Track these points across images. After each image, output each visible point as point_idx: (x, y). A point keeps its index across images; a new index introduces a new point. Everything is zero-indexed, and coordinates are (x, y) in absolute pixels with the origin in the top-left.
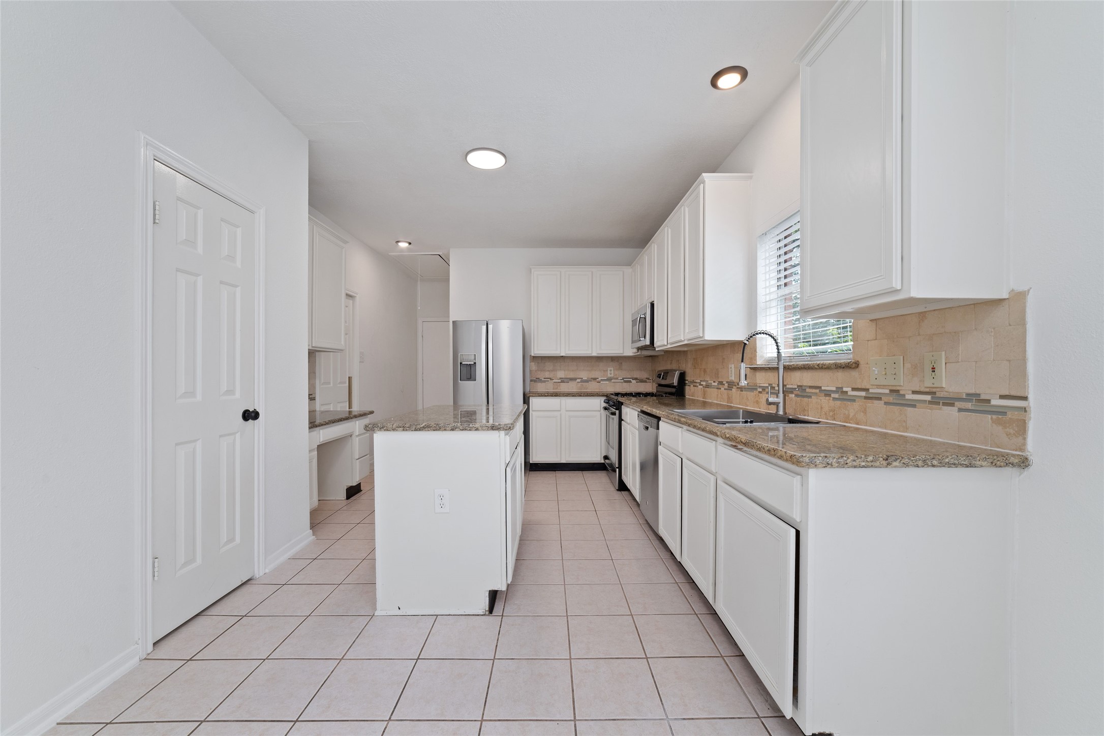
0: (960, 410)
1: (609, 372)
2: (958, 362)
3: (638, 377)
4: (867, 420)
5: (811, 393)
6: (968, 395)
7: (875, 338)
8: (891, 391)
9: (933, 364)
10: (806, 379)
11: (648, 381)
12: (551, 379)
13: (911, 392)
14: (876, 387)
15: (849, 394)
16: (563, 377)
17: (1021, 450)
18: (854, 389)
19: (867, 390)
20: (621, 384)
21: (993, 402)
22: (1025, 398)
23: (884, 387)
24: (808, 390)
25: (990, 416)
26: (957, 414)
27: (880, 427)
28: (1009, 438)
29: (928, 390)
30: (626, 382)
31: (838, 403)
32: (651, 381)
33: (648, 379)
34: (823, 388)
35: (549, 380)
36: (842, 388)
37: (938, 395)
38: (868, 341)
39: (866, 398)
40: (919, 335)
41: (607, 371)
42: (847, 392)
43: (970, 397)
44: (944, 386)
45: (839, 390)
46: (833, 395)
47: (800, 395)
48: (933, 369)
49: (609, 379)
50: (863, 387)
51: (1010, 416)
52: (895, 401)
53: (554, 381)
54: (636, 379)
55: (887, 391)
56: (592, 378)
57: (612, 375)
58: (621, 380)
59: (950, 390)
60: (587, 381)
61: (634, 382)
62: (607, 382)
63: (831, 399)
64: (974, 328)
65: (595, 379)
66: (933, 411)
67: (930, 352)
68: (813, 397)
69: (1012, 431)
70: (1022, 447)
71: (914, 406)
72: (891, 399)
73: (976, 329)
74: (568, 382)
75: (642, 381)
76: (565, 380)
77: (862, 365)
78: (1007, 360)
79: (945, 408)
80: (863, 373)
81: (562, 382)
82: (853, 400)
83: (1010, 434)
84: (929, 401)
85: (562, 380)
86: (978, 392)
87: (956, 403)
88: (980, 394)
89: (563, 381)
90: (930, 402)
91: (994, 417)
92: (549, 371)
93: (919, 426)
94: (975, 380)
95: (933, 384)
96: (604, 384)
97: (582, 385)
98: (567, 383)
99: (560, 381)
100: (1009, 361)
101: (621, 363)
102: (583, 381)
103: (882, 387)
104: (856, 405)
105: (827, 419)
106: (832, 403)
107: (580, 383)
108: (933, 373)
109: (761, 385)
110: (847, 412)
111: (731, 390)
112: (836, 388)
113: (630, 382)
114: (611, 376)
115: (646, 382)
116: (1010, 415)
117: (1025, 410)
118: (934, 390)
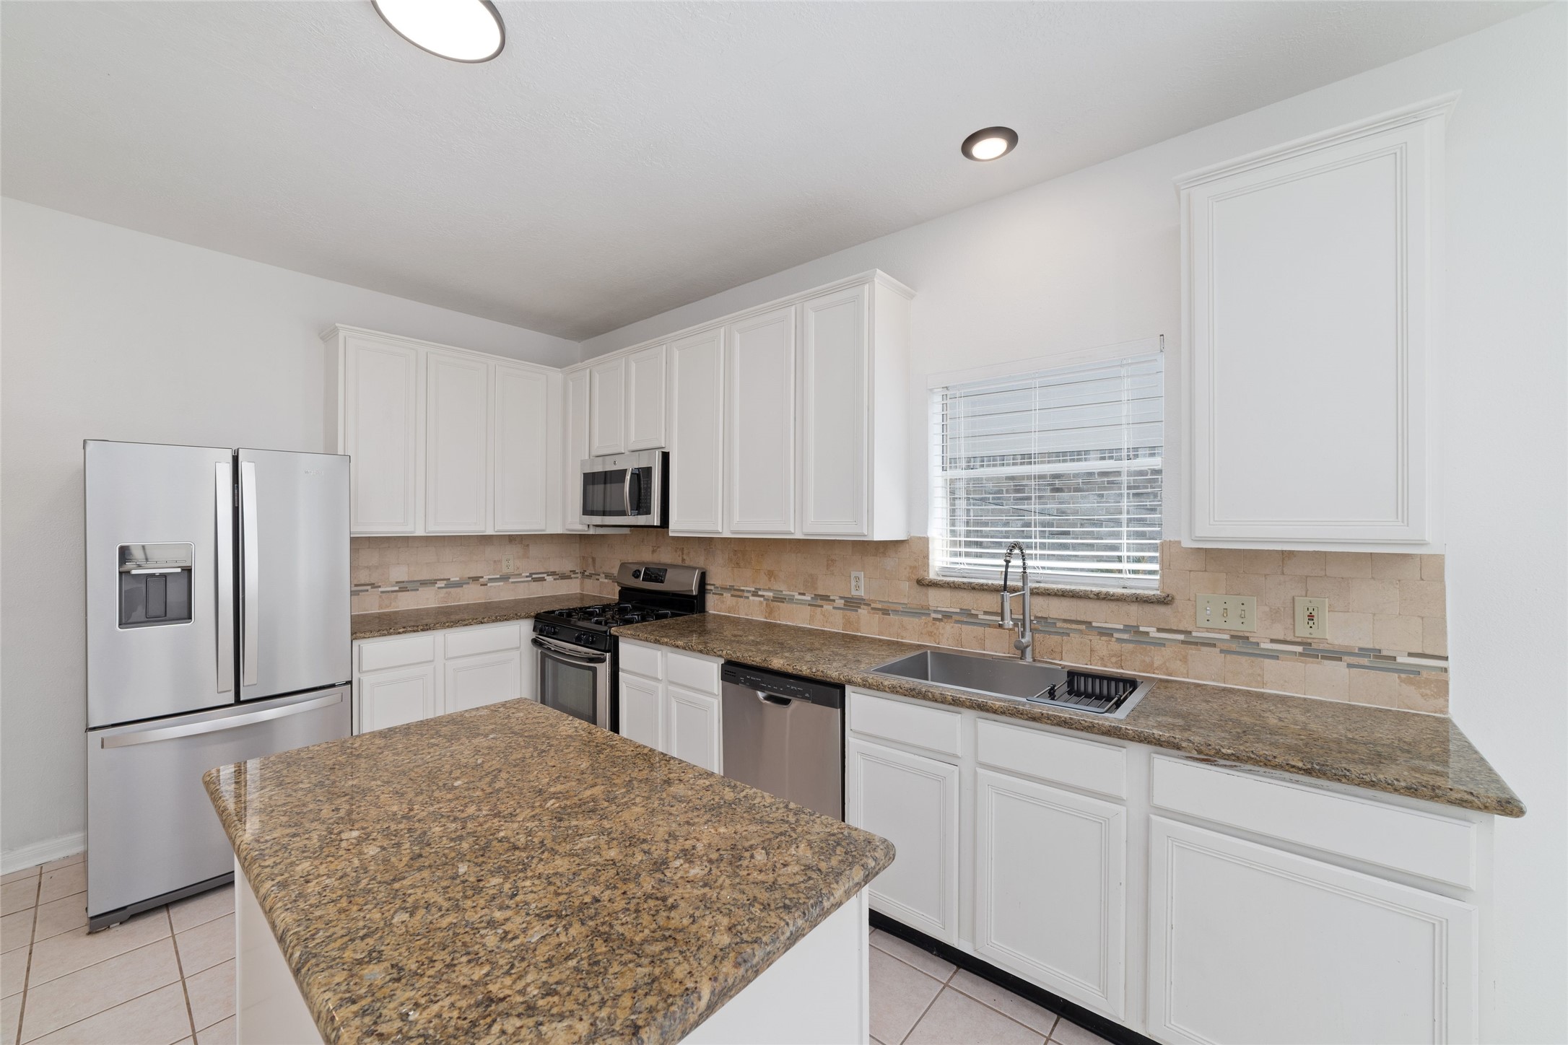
0: (1350, 666)
1: (504, 563)
2: (1348, 612)
3: (557, 570)
4: (1188, 671)
5: (1068, 628)
6: (1360, 649)
7: (1204, 569)
8: (1233, 637)
9: (1311, 610)
10: (1057, 609)
11: (573, 576)
12: (373, 585)
13: (1268, 641)
14: (1205, 630)
15: (1151, 635)
16: (405, 578)
17: (1442, 712)
18: (1159, 630)
19: (1189, 633)
20: (526, 584)
21: (1399, 660)
22: (1446, 659)
23: (1221, 631)
24: (1059, 624)
25: (1396, 675)
26: (1347, 670)
27: (1214, 680)
28: (1425, 699)
29: (1299, 640)
30: (535, 580)
31: (1131, 646)
32: (579, 575)
33: (574, 572)
34: (1094, 624)
35: (369, 587)
36: (1138, 627)
37: (1314, 646)
38: (1190, 571)
39: (1183, 642)
40: (1283, 574)
41: (500, 561)
42: (1147, 633)
43: (1364, 652)
44: (1327, 637)
45: (1134, 630)
46: (1116, 635)
47: (1041, 631)
48: (1311, 617)
49: (505, 578)
50: (1181, 628)
51: (1425, 676)
52: (1238, 649)
53: (380, 589)
54: (553, 574)
55: (1227, 637)
56: (469, 578)
57: (511, 570)
58: (527, 577)
59: (1336, 642)
60: (459, 585)
61: (549, 579)
62: (502, 583)
63: (1114, 639)
64: (1370, 577)
65: (476, 579)
66: (1308, 665)
67: (1302, 596)
68: (1071, 634)
69: (1428, 692)
70: (1444, 709)
71: (1277, 658)
72: (1234, 646)
73: (1373, 578)
74: (418, 590)
75: (564, 577)
76: (410, 586)
77: (1179, 601)
78: (1419, 616)
79: (1326, 662)
80: (1180, 610)
81: (403, 589)
82: (1161, 644)
83: (1427, 695)
84: (1299, 653)
85: (402, 585)
86: (1377, 647)
87: (1345, 658)
88: (1380, 650)
89: (404, 587)
90: (1301, 654)
91: (1403, 676)
92: (367, 567)
93: (1286, 681)
94: (1373, 634)
95: (1310, 634)
96: (495, 587)
97: (449, 593)
98: (414, 593)
99: (397, 588)
100: (1422, 618)
101: (528, 545)
102: (450, 585)
103: (1217, 631)
104: (1167, 652)
105: (1105, 667)
106: (1115, 646)
107: (445, 590)
108: (1311, 622)
109: (939, 609)
110: (1147, 659)
111: (857, 611)
112: (1125, 626)
113: (543, 579)
114: (508, 571)
115: (569, 577)
116: (1424, 674)
117: (1446, 670)
118: (1309, 641)
